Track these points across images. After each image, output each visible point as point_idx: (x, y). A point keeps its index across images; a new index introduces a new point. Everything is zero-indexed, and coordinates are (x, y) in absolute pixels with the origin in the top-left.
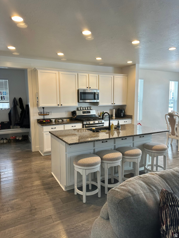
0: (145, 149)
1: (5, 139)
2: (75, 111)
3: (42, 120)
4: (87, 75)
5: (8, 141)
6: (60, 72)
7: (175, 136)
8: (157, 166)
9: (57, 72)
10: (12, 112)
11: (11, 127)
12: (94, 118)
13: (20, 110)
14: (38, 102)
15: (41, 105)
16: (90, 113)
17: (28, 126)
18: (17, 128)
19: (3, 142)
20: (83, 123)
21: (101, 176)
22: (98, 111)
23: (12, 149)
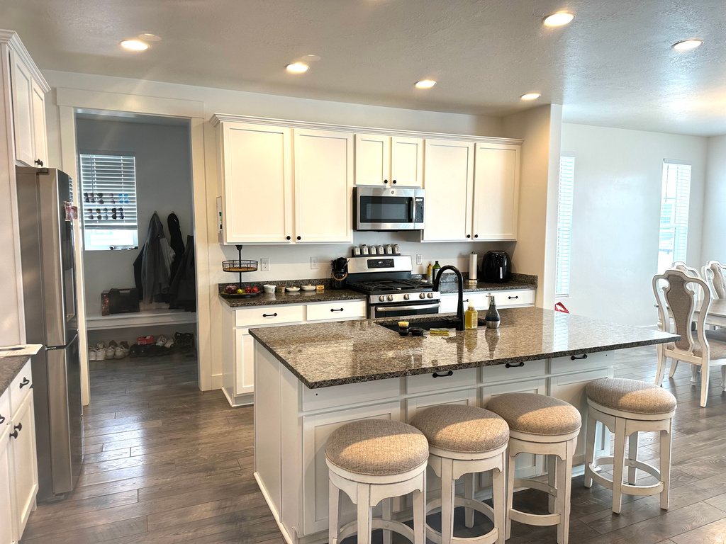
0: (589, 400)
1: (122, 343)
2: (341, 259)
3: (233, 287)
4: (386, 139)
5: (130, 353)
6: (298, 131)
7: (689, 353)
8: (634, 465)
9: (286, 130)
10: (145, 259)
11: (141, 308)
12: (405, 282)
13: (169, 253)
14: (224, 226)
15: (233, 237)
16: (392, 266)
17: (190, 304)
18: (159, 310)
19: (112, 354)
20: (368, 300)
21: (428, 501)
22: (418, 258)
23: (137, 380)
